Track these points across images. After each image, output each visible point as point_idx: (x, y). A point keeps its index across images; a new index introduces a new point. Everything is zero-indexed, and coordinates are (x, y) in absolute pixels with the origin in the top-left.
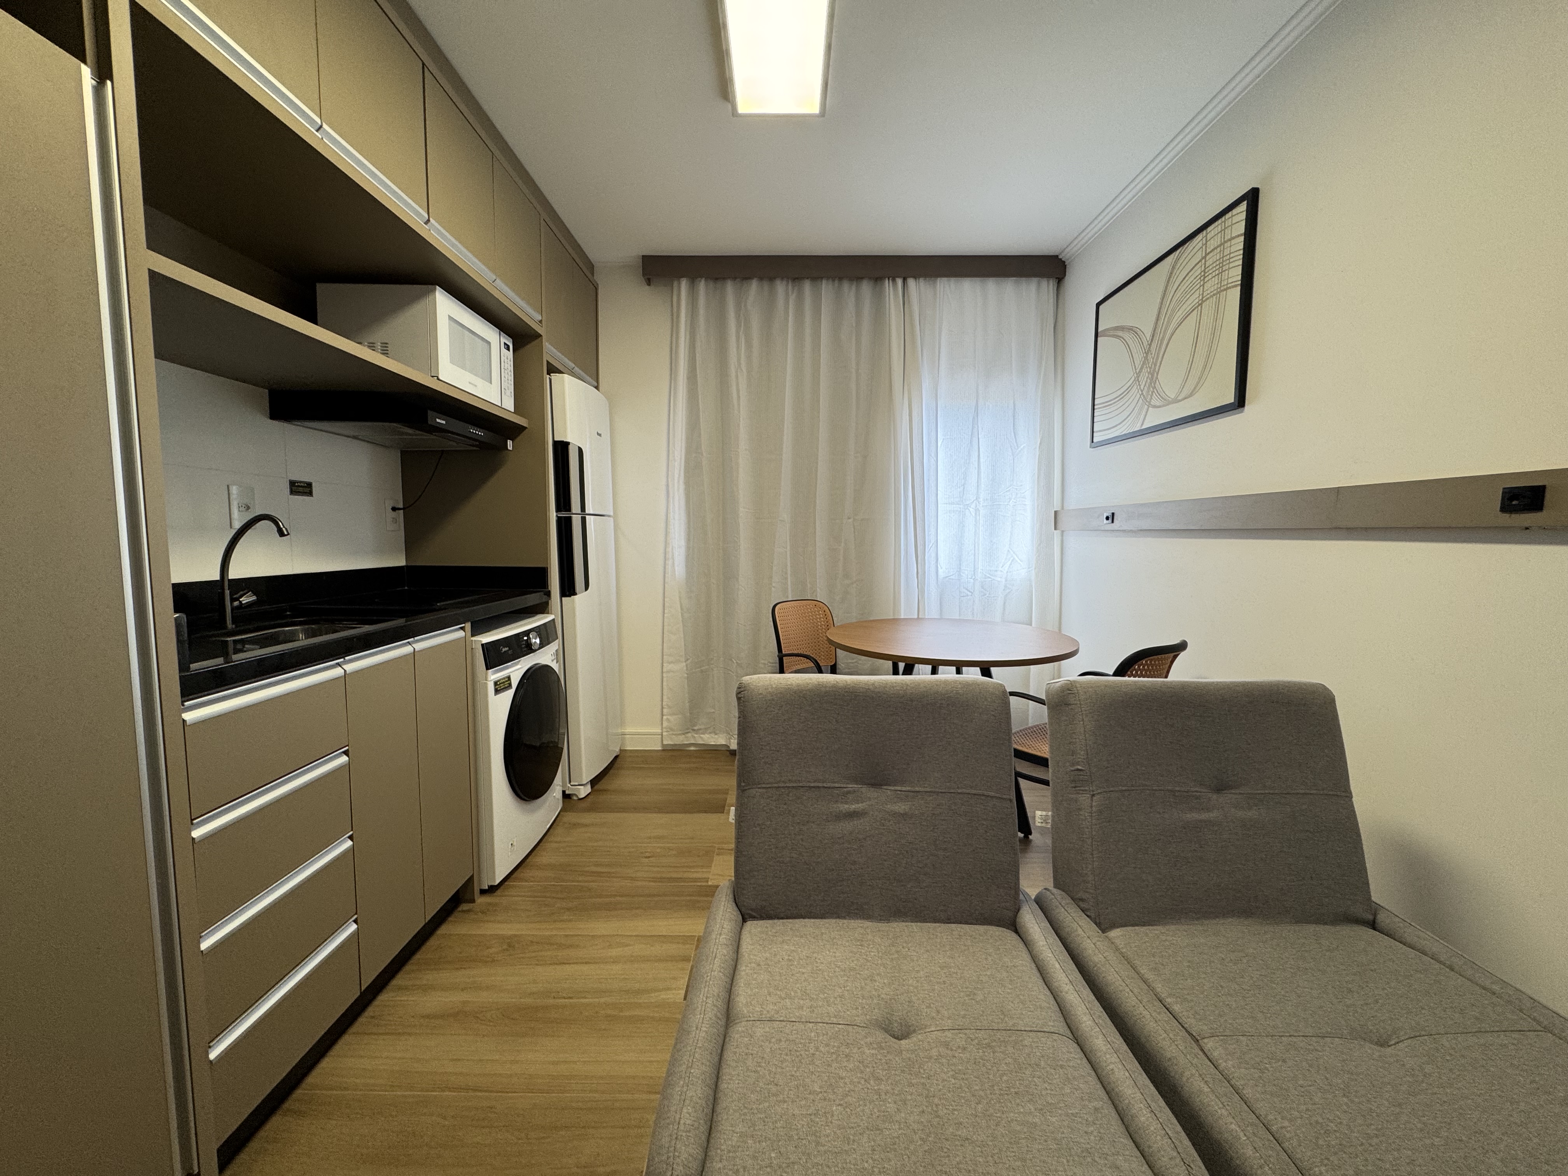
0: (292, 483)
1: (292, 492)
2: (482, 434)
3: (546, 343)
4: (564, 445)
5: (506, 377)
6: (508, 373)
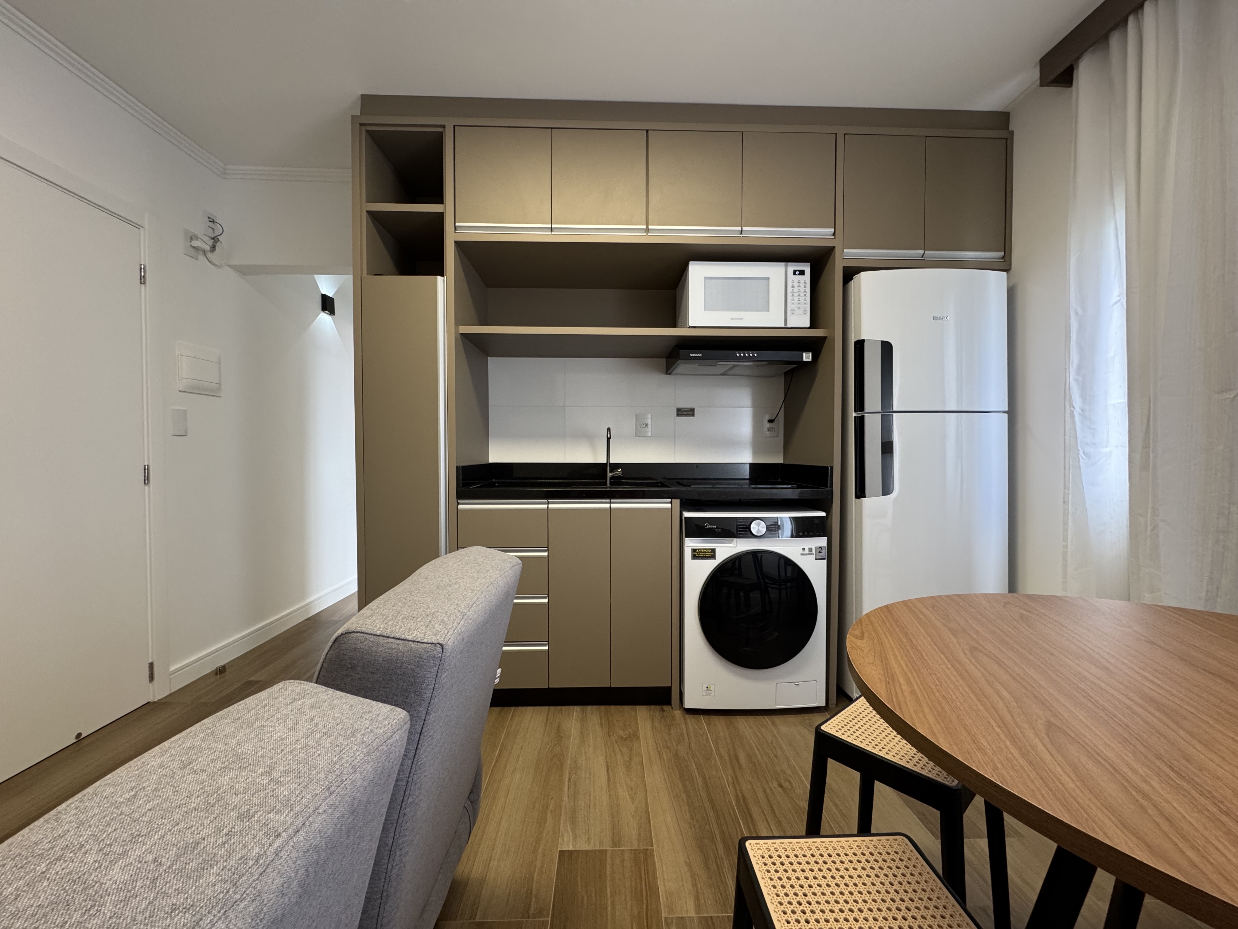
0: (679, 410)
1: (678, 415)
2: (756, 355)
3: (845, 250)
4: (860, 345)
5: (796, 299)
6: (799, 295)
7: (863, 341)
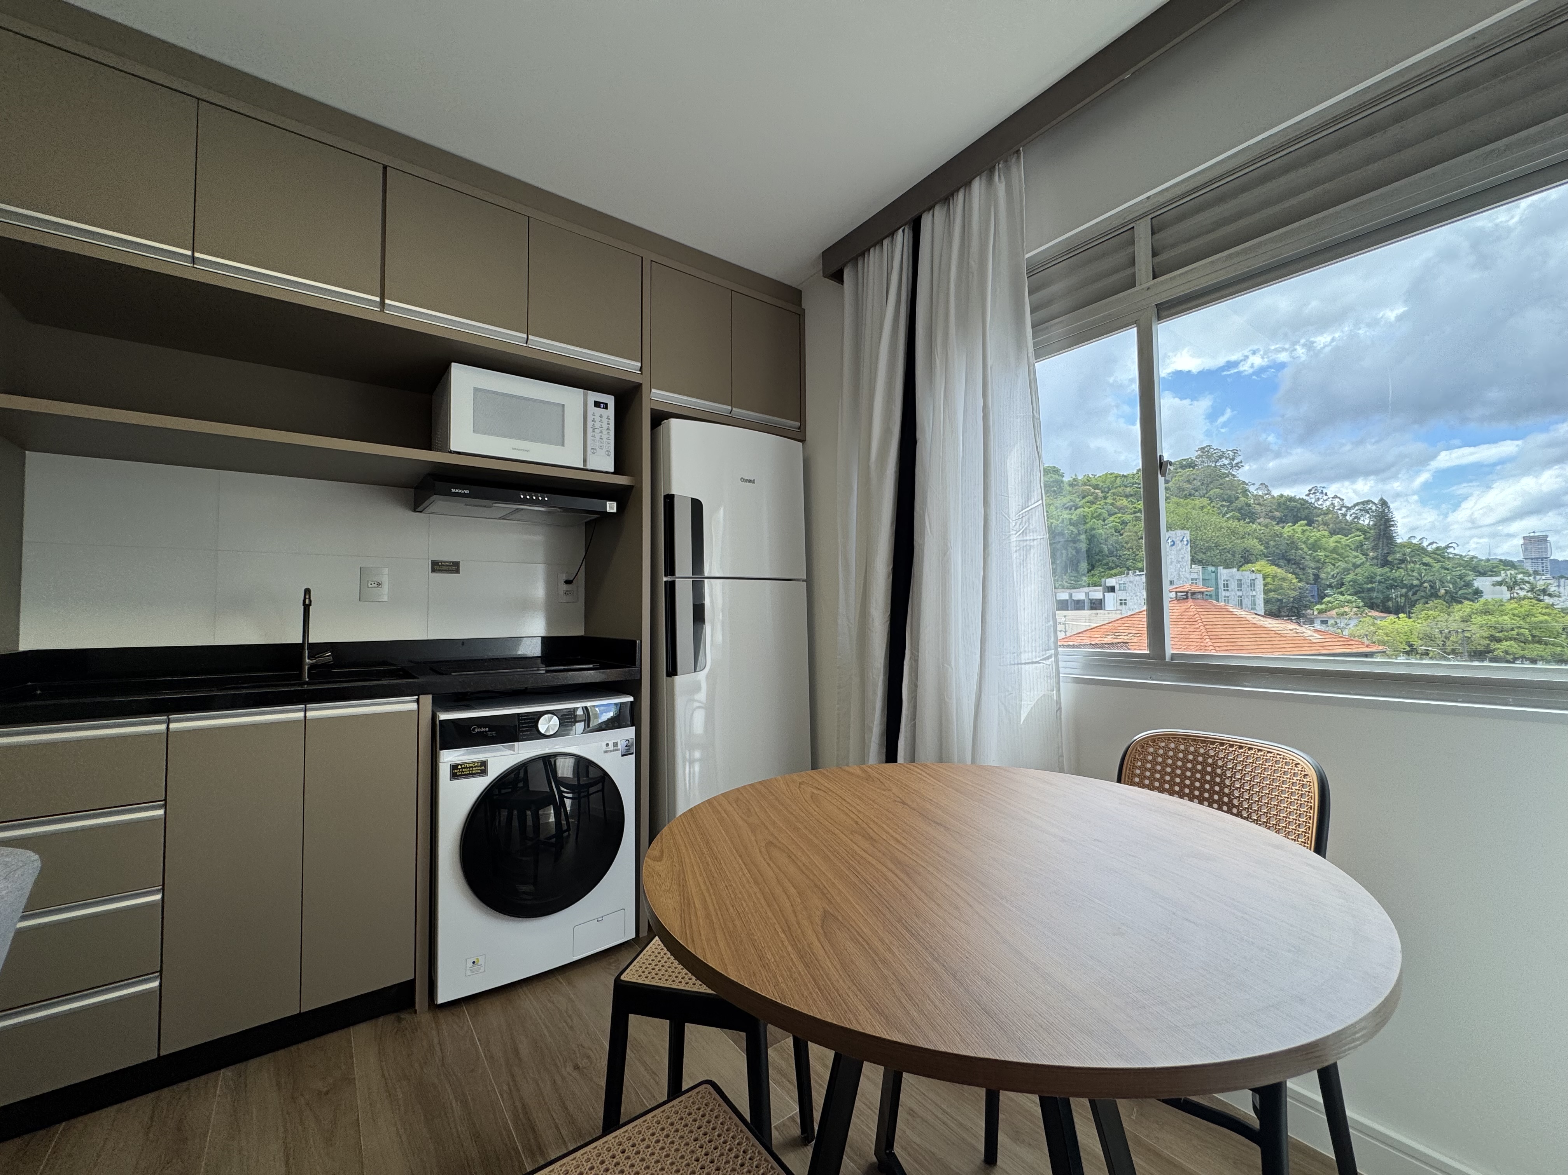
0: (435, 564)
1: (435, 571)
2: (546, 499)
3: (653, 390)
4: (670, 499)
5: (598, 436)
6: (601, 432)
7: (673, 496)
